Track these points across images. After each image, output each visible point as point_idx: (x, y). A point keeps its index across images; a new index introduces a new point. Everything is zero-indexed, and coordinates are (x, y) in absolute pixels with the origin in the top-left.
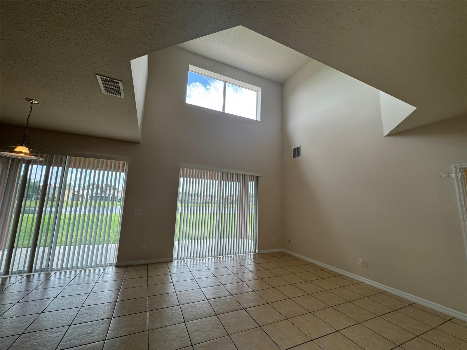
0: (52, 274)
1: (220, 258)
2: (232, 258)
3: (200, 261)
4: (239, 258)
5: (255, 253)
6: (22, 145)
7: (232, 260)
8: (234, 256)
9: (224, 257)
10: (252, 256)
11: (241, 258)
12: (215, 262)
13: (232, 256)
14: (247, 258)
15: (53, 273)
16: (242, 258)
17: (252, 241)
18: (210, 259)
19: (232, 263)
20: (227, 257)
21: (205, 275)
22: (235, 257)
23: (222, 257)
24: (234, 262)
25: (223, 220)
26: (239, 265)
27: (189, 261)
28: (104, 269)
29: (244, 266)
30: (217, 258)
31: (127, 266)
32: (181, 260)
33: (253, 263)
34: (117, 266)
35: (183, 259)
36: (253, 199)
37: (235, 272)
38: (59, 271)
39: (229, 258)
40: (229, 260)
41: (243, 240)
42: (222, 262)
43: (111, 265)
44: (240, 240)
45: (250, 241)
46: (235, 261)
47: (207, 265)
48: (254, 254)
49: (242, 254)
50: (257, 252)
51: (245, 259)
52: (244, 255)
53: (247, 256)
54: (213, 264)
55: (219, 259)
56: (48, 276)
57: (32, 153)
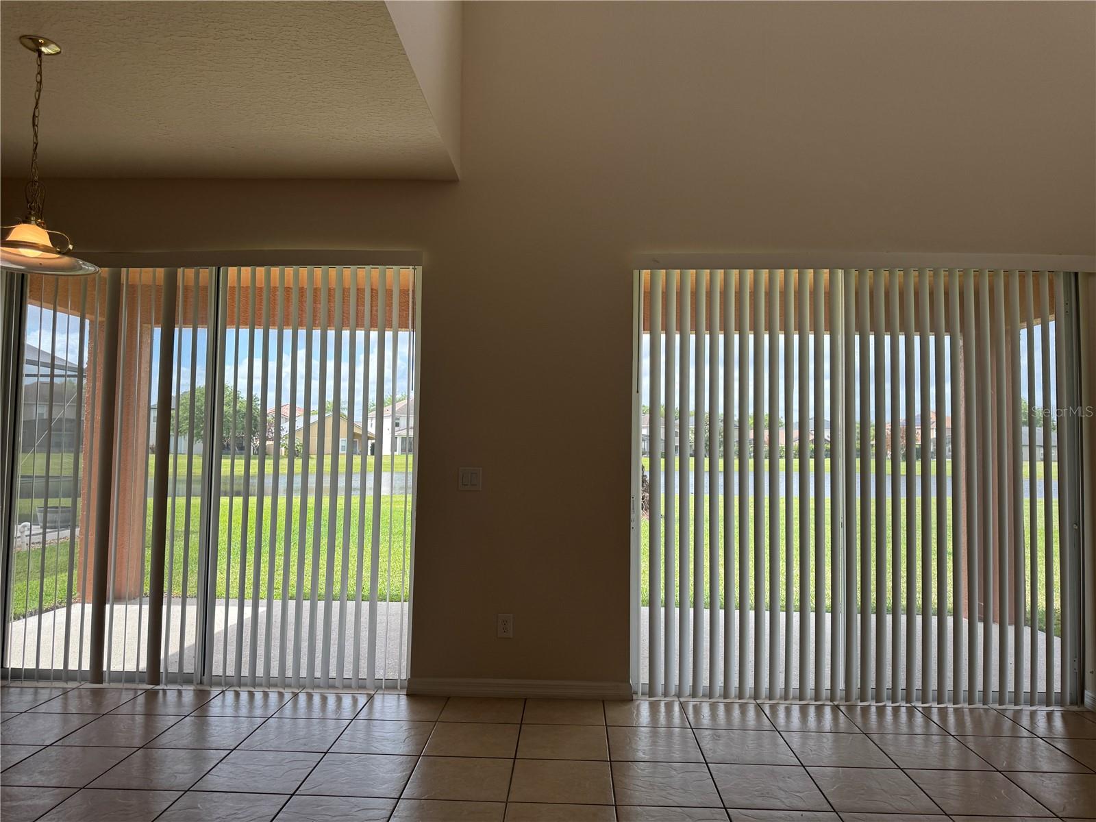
0: (214, 694)
1: (865, 710)
2: (935, 717)
3: (758, 716)
4: (978, 722)
5: (1075, 708)
6: (26, 221)
7: (934, 729)
8: (943, 713)
9: (889, 711)
10: (1058, 723)
11: (987, 727)
12: (835, 731)
13: (935, 711)
14: (1025, 733)
15: (215, 691)
16: (998, 725)
17: (1057, 642)
18: (812, 711)
19: (935, 749)
20: (903, 710)
21: (782, 795)
22: (951, 719)
23: (893, 708)
24: (944, 743)
25: (889, 533)
26: (975, 763)
27: (706, 710)
28: (371, 698)
29: (1010, 774)
30: (851, 708)
31: (447, 699)
32: (668, 699)
33: (1063, 765)
34: (415, 694)
35: (679, 695)
36: (1055, 465)
37: (952, 805)
38: (232, 689)
39: (919, 719)
40: (919, 730)
41: (995, 629)
42: (875, 737)
43: (391, 686)
44: (980, 627)
45: (1041, 637)
46: (952, 742)
47: (795, 741)
48: (1075, 713)
49: (997, 706)
50: (1087, 700)
51: (1015, 737)
52: (1009, 714)
53: (1025, 721)
54: (828, 740)
55: (859, 720)
56: (202, 699)
57: (58, 244)
